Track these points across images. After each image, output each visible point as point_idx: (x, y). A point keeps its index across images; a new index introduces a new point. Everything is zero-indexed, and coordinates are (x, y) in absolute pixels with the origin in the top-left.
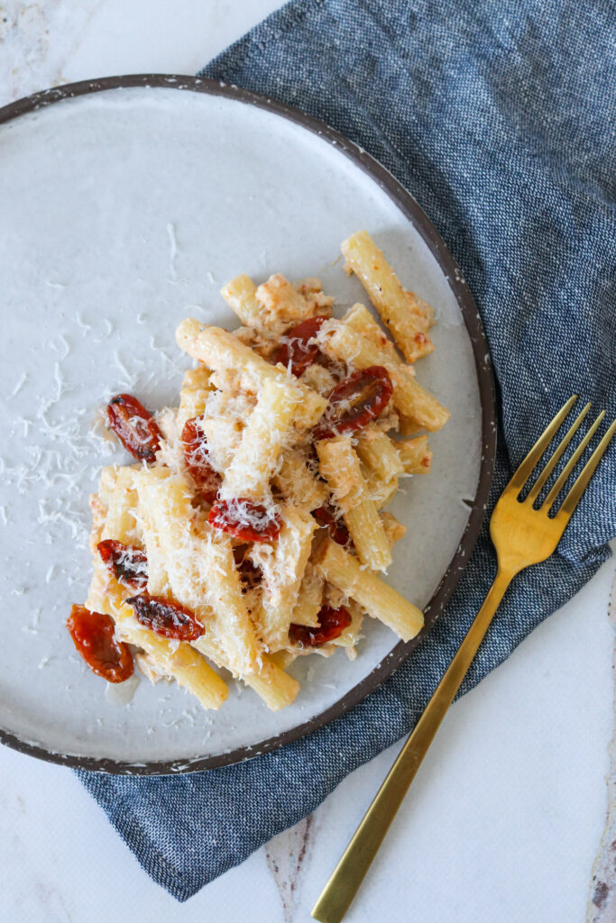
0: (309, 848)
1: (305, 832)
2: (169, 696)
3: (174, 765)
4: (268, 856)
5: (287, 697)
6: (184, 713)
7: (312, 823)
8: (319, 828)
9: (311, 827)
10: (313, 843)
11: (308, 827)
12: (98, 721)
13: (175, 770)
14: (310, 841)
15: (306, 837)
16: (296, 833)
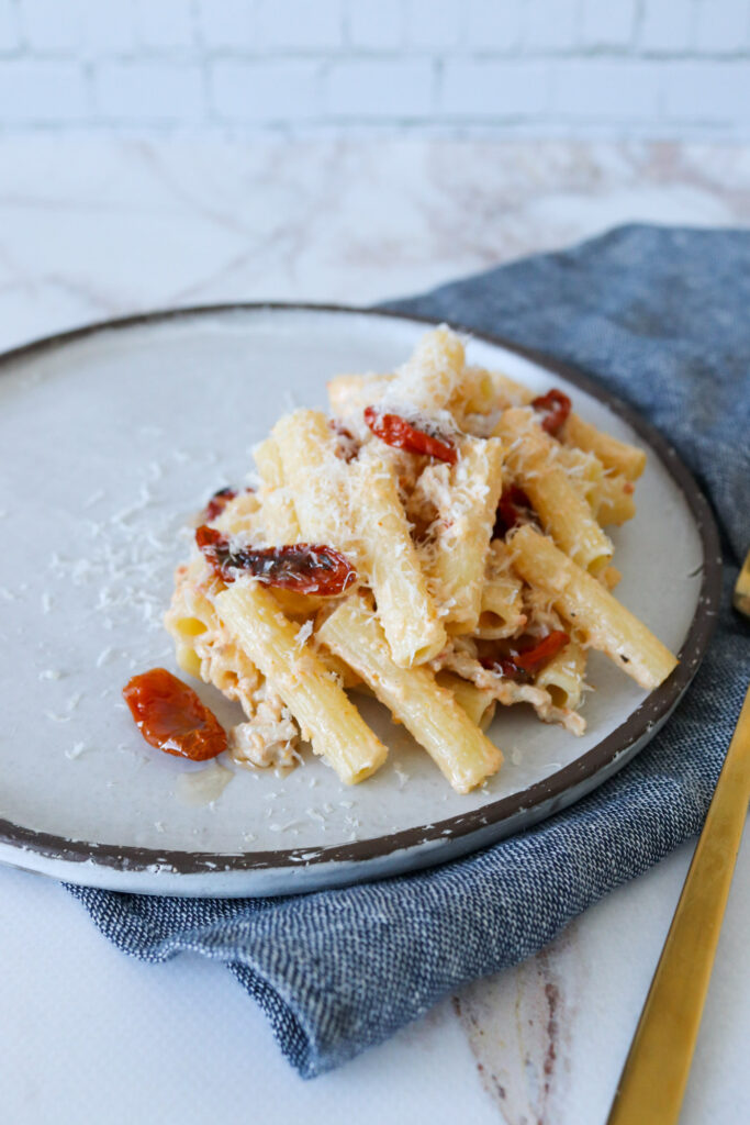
0: (562, 1049)
1: (548, 1019)
2: (282, 790)
3: (295, 853)
4: (480, 1068)
5: (485, 754)
6: (309, 812)
7: (559, 1003)
8: (575, 1011)
9: (558, 1011)
10: (569, 1039)
11: (552, 1010)
12: (158, 825)
13: (296, 859)
14: (560, 1035)
15: (551, 1029)
16: (531, 1023)
